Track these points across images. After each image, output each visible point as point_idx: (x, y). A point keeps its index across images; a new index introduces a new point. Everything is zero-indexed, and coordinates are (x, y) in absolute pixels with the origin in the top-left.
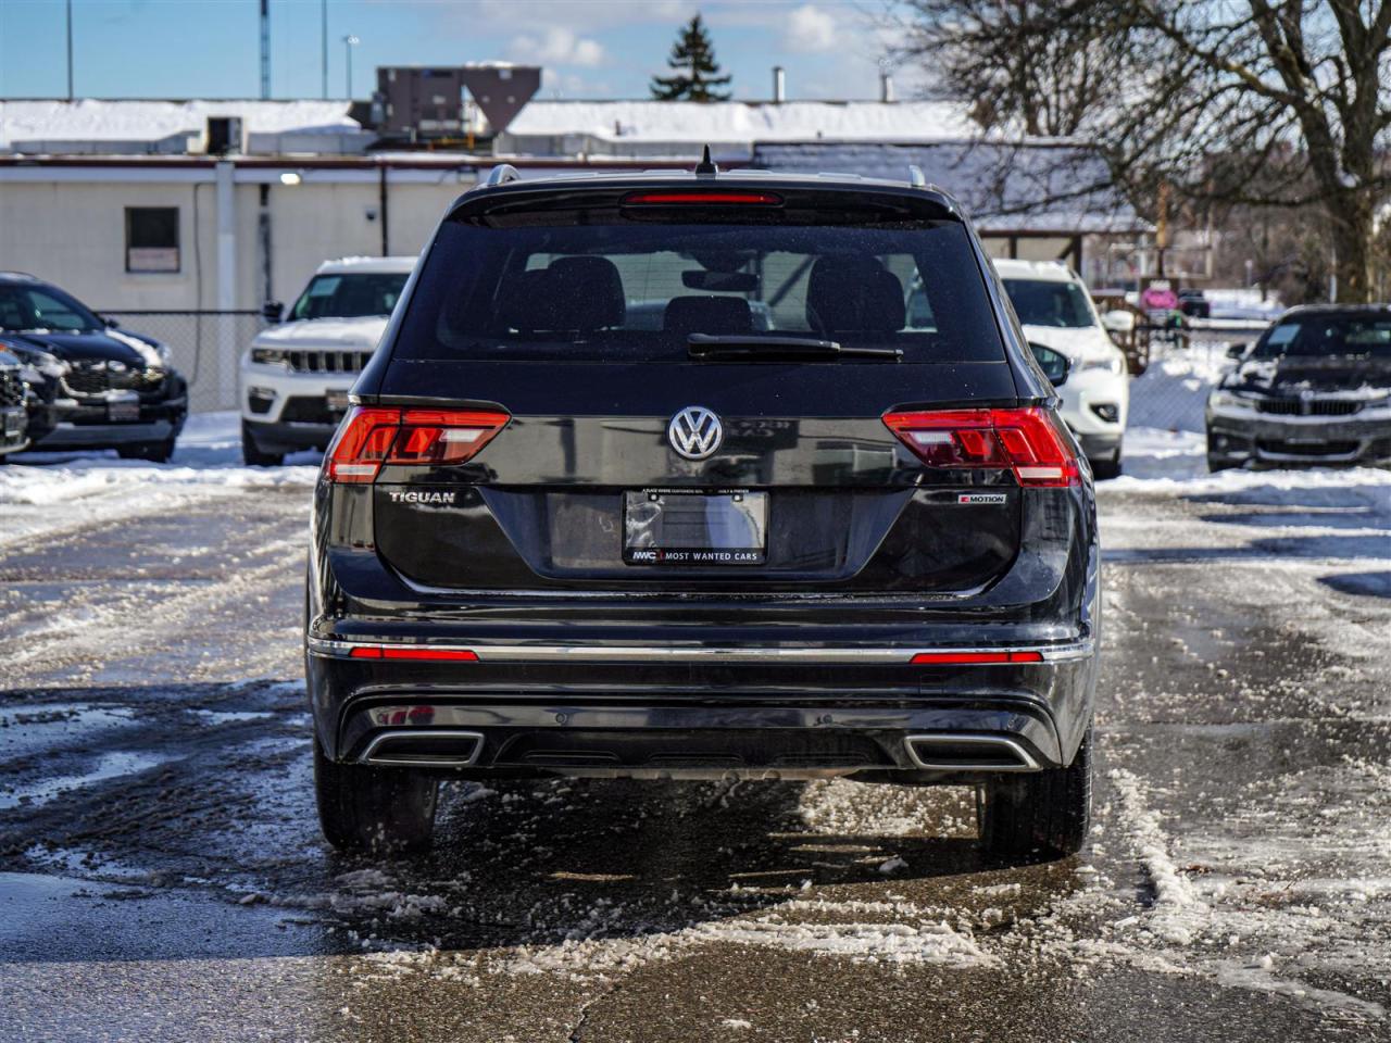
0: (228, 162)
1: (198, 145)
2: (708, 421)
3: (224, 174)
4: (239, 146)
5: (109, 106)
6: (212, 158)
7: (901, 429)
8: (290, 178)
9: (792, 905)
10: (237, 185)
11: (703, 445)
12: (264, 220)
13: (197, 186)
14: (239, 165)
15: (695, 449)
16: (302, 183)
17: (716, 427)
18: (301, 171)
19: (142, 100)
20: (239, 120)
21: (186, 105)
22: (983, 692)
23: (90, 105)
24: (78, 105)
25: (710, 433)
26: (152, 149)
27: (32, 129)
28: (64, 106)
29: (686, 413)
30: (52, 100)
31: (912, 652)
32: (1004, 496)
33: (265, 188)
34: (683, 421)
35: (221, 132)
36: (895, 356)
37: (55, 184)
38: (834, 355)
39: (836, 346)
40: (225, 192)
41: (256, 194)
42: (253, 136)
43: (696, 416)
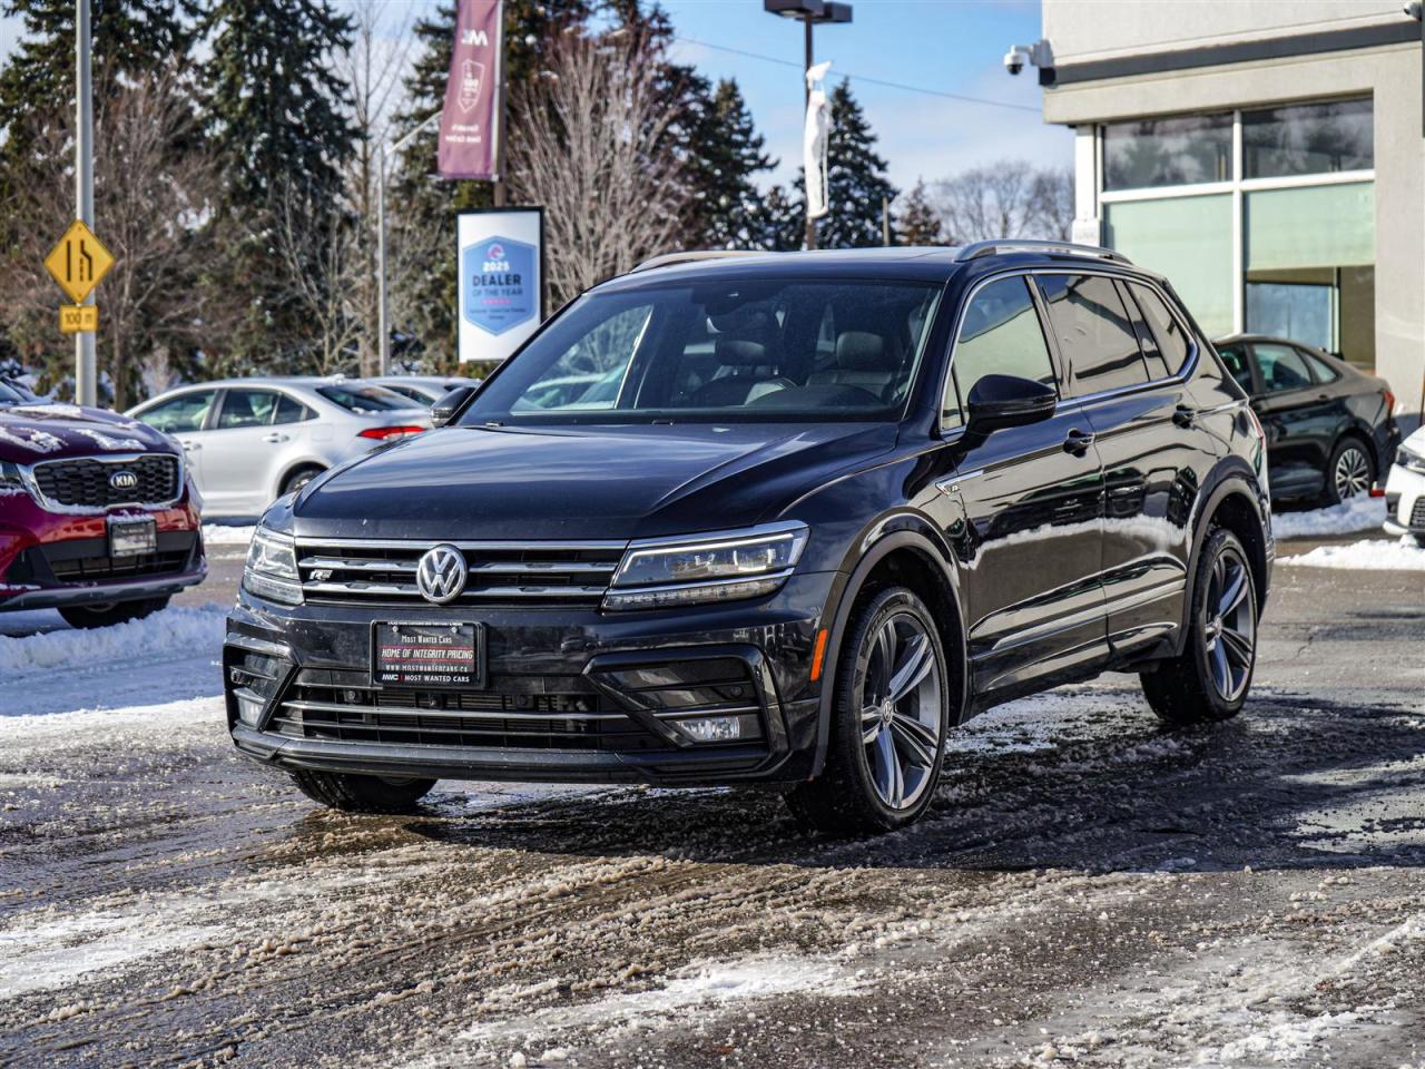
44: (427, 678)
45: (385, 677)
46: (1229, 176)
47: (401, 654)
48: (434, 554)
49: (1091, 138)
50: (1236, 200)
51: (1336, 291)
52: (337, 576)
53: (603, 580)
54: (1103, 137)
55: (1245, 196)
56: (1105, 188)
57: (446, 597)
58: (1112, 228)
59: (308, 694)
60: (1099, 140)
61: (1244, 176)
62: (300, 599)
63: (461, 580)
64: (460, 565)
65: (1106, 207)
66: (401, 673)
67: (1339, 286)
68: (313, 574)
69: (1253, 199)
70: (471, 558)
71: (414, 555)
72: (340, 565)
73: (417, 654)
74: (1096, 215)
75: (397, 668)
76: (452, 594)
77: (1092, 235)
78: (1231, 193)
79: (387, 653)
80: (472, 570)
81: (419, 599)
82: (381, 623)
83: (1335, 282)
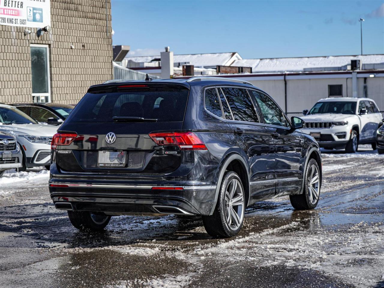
0: (355, 72)
1: (349, 68)
2: (113, 135)
3: (354, 75)
4: (359, 68)
5: (336, 58)
6: (351, 71)
7: (153, 137)
8: (372, 76)
9: (139, 244)
10: (358, 78)
11: (112, 141)
12: (365, 88)
13: (347, 79)
14: (358, 73)
15: (110, 142)
16: (375, 77)
17: (114, 136)
18: (375, 74)
19: (345, 56)
20: (359, 61)
21: (356, 57)
22: (168, 196)
23: (331, 58)
24: (328, 58)
25: (113, 137)
26: (340, 69)
27: (314, 65)
28: (324, 58)
29: (109, 134)
30: (321, 57)
31: (151, 187)
32: (176, 152)
33: (365, 79)
34: (108, 135)
35: (354, 64)
36: (156, 121)
37: (310, 79)
38: (142, 121)
39: (143, 118)
40: (354, 80)
41: (363, 80)
42: (364, 65)
43: (111, 134)
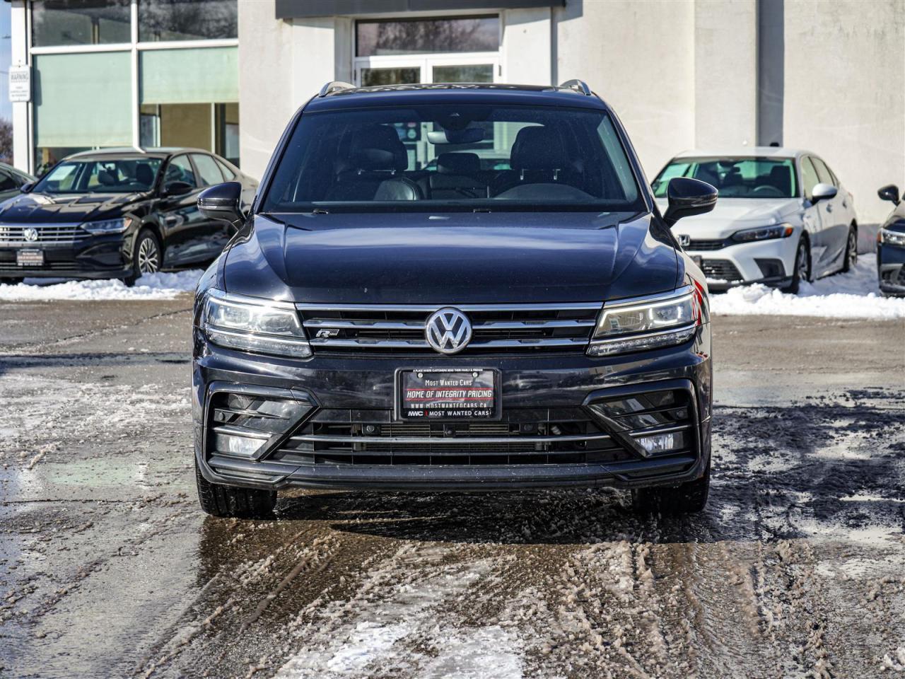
44: (450, 413)
45: (411, 414)
46: (128, 40)
47: (424, 395)
48: (441, 315)
49: (23, 9)
50: (133, 57)
51: (159, 119)
52: (345, 334)
53: (587, 333)
54: (32, 9)
55: (140, 53)
56: (33, 45)
57: (456, 349)
58: (39, 72)
59: (318, 429)
60: (29, 11)
61: (139, 41)
62: (307, 352)
63: (468, 337)
64: (466, 323)
65: (34, 57)
66: (426, 410)
67: (160, 116)
68: (320, 332)
69: (145, 55)
70: (474, 317)
71: (424, 316)
72: (347, 325)
73: (439, 394)
74: (27, 63)
75: (422, 406)
76: (462, 345)
77: (25, 77)
78: (130, 51)
79: (411, 395)
80: (474, 327)
81: (431, 350)
82: (405, 371)
83: (157, 113)
